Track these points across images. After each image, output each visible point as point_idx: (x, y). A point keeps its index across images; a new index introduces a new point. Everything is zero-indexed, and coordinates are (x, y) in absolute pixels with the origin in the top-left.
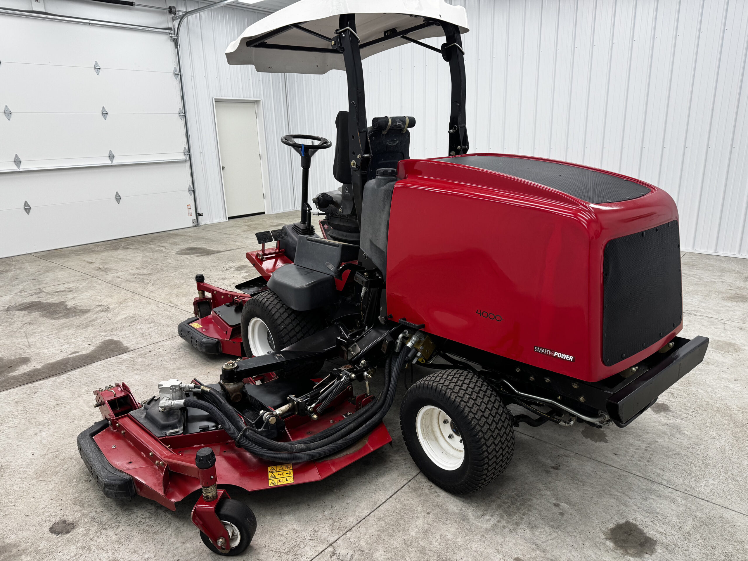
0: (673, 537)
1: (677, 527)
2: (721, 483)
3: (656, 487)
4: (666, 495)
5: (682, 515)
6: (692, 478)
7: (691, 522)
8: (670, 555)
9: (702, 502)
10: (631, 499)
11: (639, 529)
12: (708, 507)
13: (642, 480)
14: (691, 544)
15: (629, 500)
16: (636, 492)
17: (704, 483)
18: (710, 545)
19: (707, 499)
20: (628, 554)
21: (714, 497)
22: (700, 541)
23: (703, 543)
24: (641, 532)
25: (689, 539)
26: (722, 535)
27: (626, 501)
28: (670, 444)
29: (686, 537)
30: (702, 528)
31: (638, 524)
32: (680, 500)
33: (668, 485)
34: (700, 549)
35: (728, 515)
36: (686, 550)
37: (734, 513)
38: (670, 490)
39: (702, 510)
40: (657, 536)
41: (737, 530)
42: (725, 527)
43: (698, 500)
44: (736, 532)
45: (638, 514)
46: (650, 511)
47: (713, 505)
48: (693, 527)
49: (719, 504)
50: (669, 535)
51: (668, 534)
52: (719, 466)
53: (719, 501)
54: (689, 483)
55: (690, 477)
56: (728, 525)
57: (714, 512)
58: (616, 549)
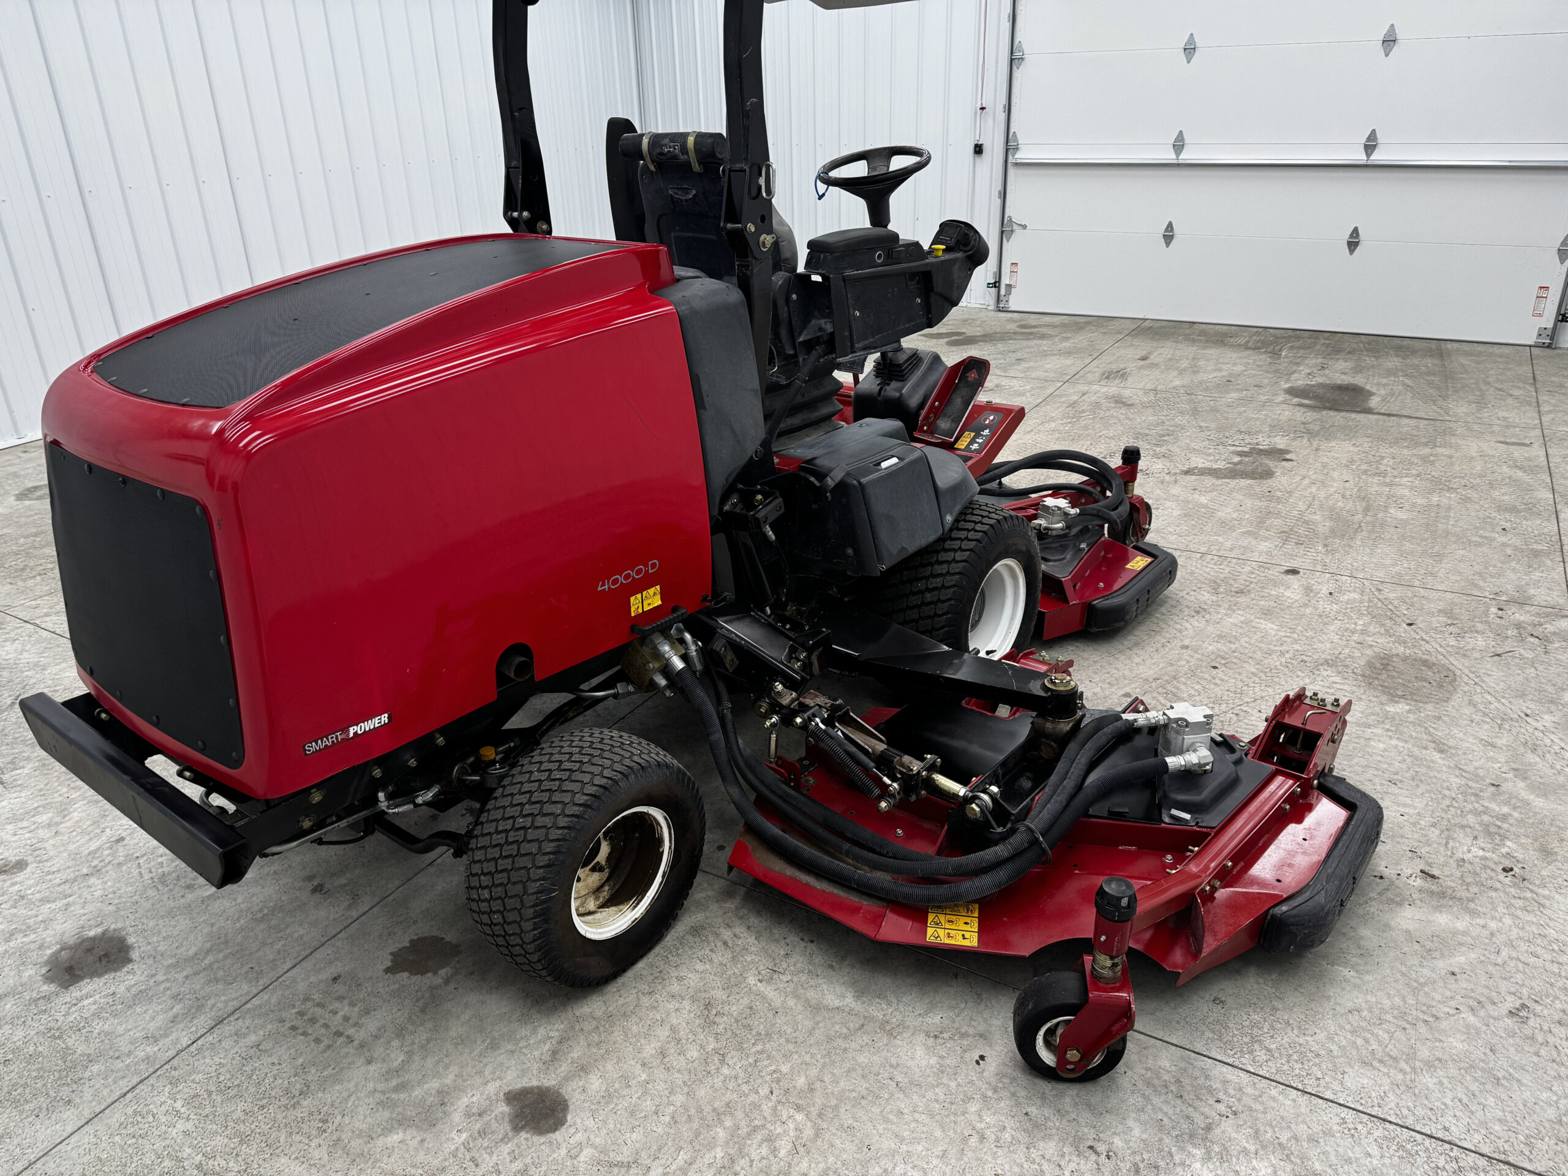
0: (63, 1013)
1: (82, 1025)
2: (167, 1142)
3: (203, 1021)
4: (172, 1032)
5: (107, 1041)
6: (210, 1093)
7: (81, 1049)
8: (28, 998)
9: (124, 1085)
10: (187, 977)
11: (106, 972)
12: (108, 1090)
13: (236, 1003)
14: (33, 1033)
15: (185, 973)
16: (202, 988)
17: (183, 1110)
18: (14, 1060)
19: (129, 1095)
20: (62, 949)
21: (130, 1111)
22: (32, 1048)
23: (25, 1050)
24: (96, 974)
25: (44, 1033)
26: (25, 1086)
27: (183, 969)
28: (351, 1085)
29: (53, 1032)
30: (59, 1062)
31: (118, 974)
32: (148, 1049)
33: (200, 1042)
34: (15, 1042)
35: (70, 1118)
36: (24, 1022)
37: (69, 1130)
38: (185, 1041)
39: (102, 1076)
40: (75, 992)
41: (24, 1116)
42: (42, 1099)
43: (136, 1080)
44: (21, 1112)
45: (142, 978)
46: (141, 996)
47: (110, 1101)
48: (67, 1048)
49: (107, 1111)
50: (69, 1008)
51: (74, 1009)
52: (231, 1164)
53: (115, 1117)
54: (193, 1081)
55: (214, 1089)
56: (45, 1106)
57: (88, 1096)
58: (78, 938)
